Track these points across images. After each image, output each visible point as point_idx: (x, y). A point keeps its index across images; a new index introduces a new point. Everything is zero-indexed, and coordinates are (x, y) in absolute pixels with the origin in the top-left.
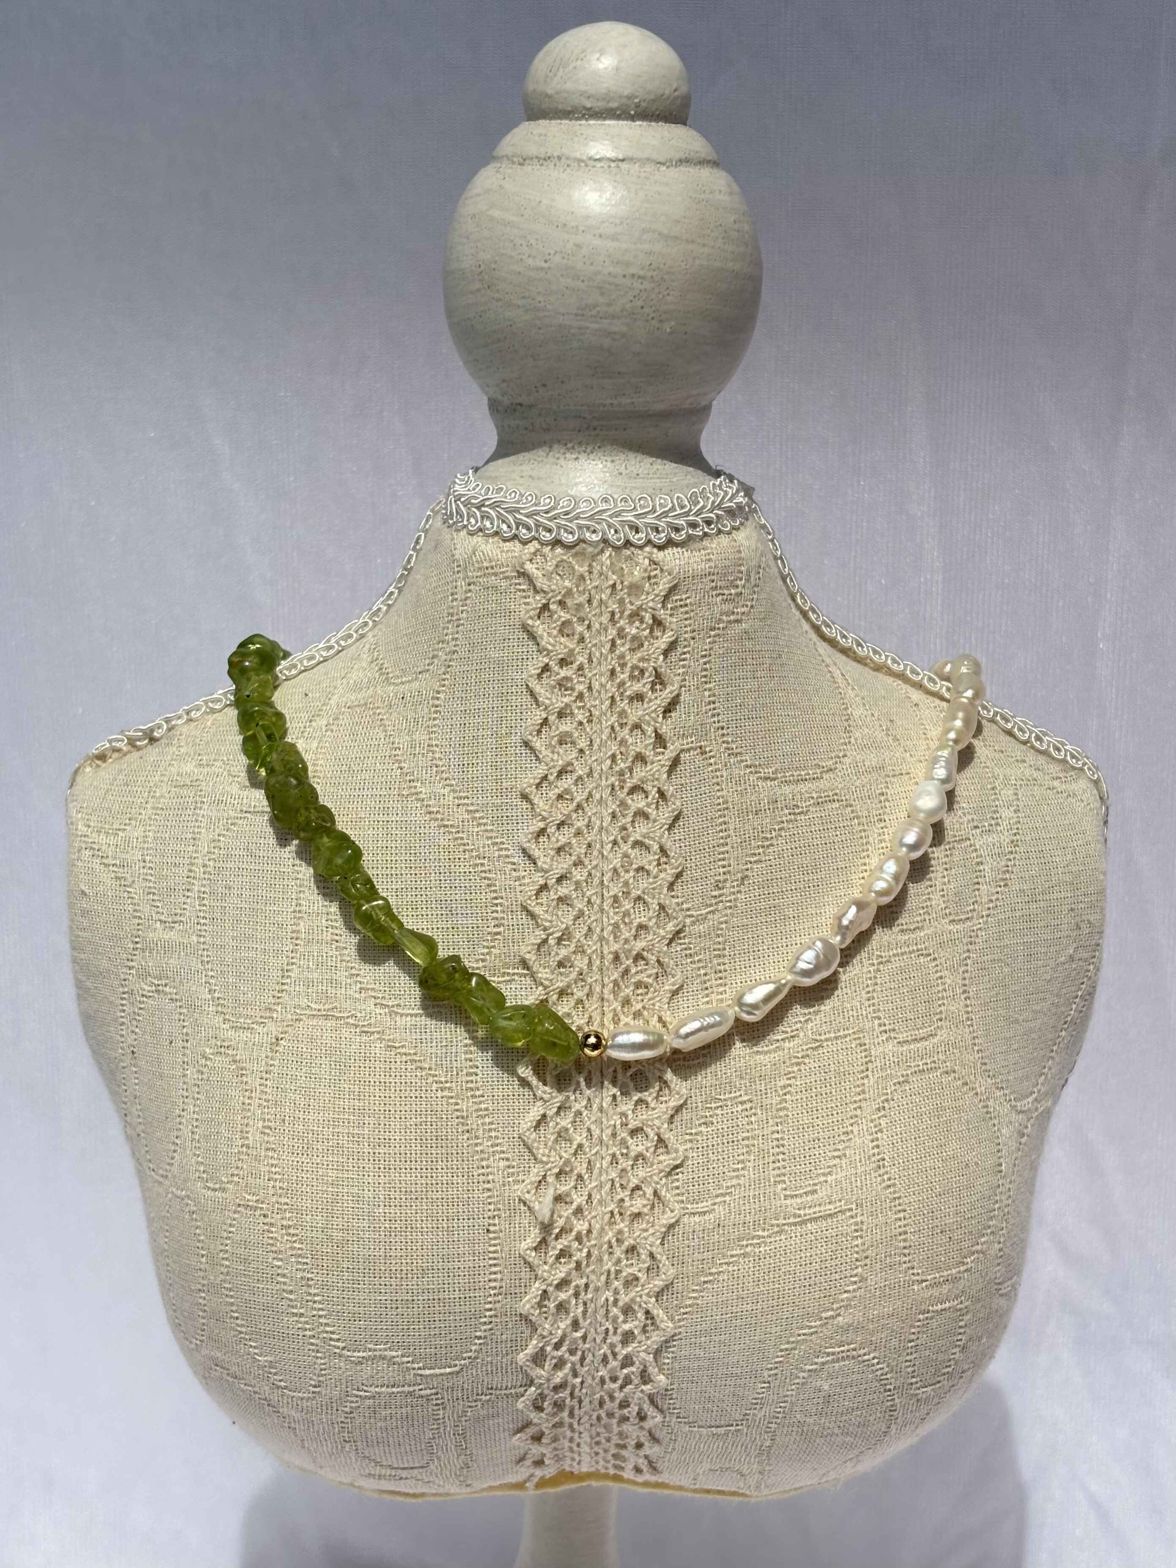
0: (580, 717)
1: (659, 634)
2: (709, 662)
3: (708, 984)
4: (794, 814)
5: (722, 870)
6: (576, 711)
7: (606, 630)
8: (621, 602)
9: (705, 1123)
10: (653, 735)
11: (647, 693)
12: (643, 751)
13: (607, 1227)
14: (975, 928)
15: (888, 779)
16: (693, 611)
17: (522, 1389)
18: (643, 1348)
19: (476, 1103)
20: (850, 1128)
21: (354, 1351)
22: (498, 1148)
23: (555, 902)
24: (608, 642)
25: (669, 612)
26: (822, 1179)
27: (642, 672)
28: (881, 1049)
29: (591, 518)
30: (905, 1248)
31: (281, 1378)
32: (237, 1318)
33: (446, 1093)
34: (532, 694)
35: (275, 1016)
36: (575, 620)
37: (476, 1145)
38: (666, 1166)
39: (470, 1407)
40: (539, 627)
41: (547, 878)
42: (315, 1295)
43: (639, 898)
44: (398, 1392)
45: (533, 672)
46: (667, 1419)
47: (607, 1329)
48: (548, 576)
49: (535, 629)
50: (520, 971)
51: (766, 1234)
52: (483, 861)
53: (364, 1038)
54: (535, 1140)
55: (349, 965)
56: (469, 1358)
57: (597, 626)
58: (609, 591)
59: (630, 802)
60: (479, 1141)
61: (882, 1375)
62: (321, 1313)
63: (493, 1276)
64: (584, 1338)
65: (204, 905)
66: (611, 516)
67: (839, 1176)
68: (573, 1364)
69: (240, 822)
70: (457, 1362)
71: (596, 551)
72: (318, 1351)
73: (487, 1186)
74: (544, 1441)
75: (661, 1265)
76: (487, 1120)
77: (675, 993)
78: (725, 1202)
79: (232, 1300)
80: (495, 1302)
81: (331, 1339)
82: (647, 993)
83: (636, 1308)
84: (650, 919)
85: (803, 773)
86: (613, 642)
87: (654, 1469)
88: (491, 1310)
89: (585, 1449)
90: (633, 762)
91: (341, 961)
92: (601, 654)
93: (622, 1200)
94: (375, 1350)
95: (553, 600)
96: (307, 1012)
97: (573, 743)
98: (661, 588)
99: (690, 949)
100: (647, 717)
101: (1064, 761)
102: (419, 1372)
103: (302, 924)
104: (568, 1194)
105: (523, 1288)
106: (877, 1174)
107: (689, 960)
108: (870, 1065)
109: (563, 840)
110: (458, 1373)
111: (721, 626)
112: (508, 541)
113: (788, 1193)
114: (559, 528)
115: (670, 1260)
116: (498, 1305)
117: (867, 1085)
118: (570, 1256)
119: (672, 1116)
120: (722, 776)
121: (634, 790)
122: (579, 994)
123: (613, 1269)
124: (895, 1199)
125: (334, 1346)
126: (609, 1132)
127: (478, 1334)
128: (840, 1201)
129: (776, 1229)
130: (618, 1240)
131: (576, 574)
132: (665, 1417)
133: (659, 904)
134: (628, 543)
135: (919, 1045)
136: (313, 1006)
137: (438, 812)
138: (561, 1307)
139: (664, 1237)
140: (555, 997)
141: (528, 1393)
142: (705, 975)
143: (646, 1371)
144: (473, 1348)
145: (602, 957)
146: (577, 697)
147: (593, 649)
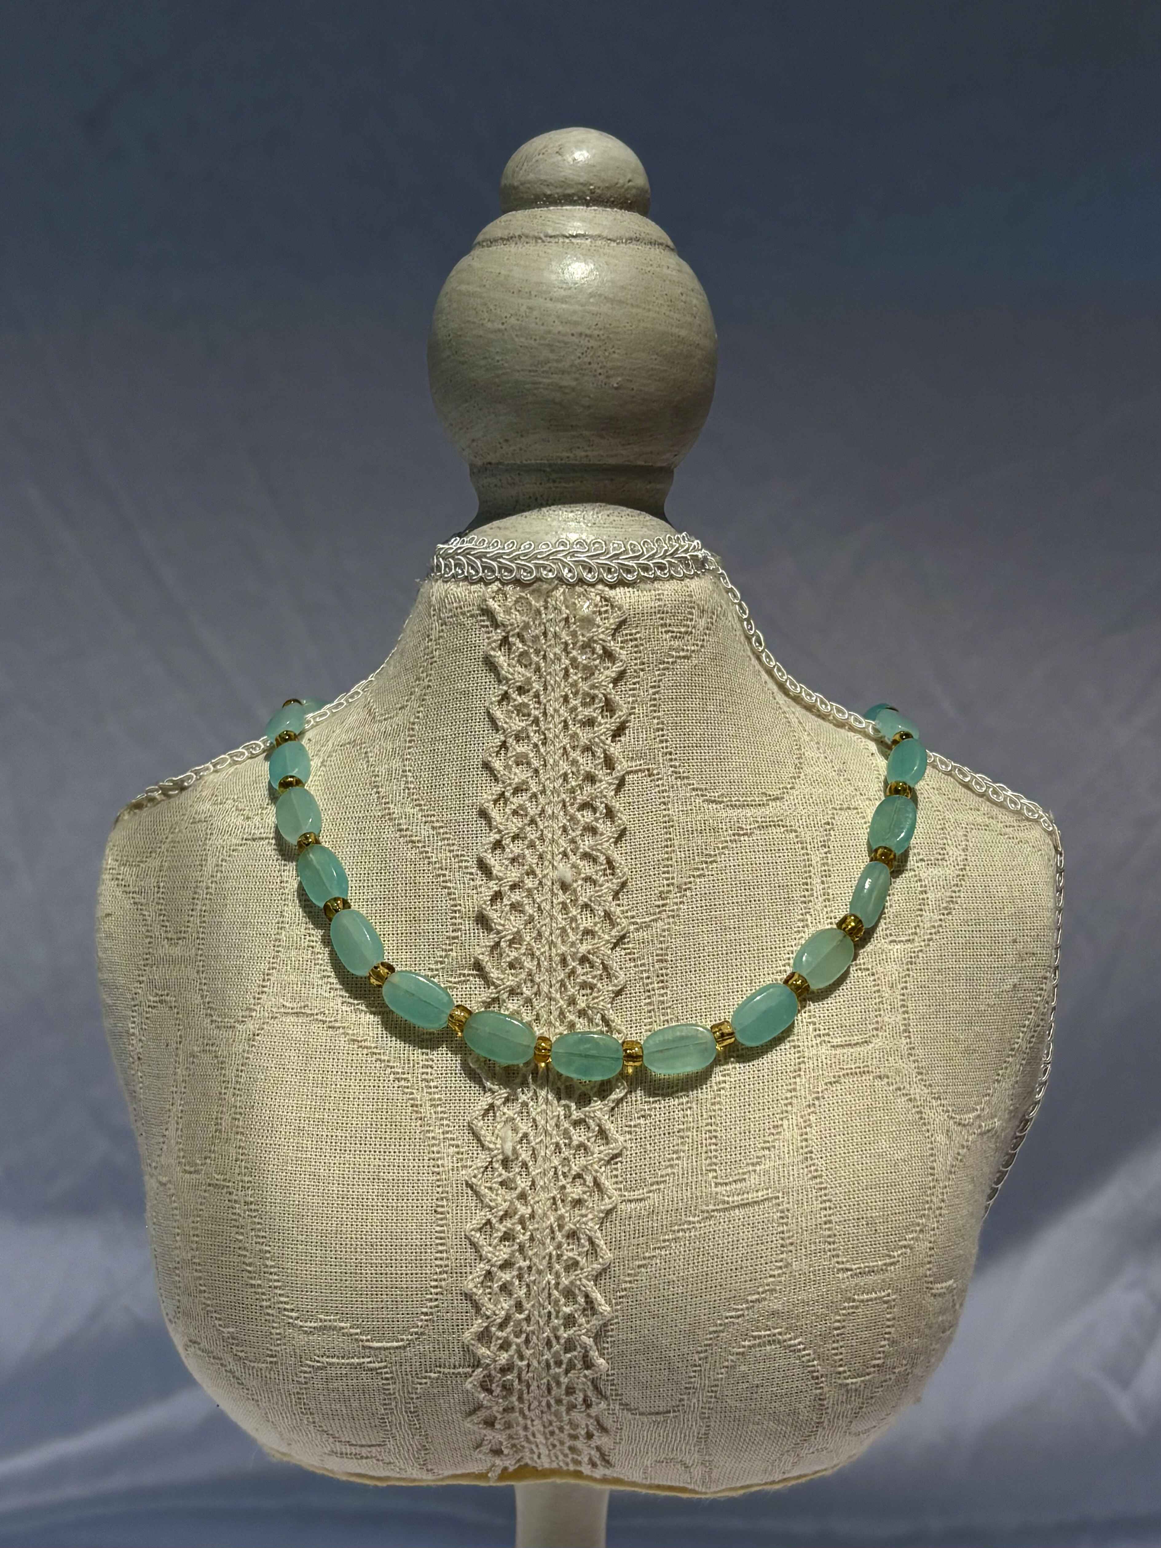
0: (535, 740)
1: (610, 665)
2: (657, 692)
3: (650, 987)
4: (739, 835)
5: (665, 882)
6: (532, 734)
7: (559, 660)
8: (574, 634)
9: (643, 1116)
10: (602, 756)
11: (597, 718)
12: (593, 770)
13: (549, 1213)
14: (916, 950)
15: (835, 812)
16: (642, 645)
17: (469, 1370)
18: (584, 1331)
19: (430, 1093)
20: (780, 1122)
21: (306, 1321)
22: (449, 1136)
23: (508, 907)
24: (561, 670)
25: (619, 645)
26: (751, 1168)
27: (593, 698)
28: (815, 1052)
29: (547, 558)
30: (829, 1236)
31: (241, 1349)
32: (205, 1291)
33: (403, 1083)
34: (492, 720)
35: (254, 1014)
36: (531, 651)
37: (428, 1131)
38: (605, 1155)
39: (421, 1384)
40: (501, 658)
41: (501, 885)
42: (271, 1267)
43: (586, 906)
44: (348, 1364)
45: (494, 699)
46: (612, 1406)
47: (550, 1312)
48: (508, 611)
49: (497, 660)
50: (475, 972)
51: (696, 1219)
52: (444, 872)
53: (331, 1032)
54: (482, 1128)
55: (322, 967)
56: (416, 1333)
57: (552, 656)
58: (562, 624)
59: (579, 816)
60: (431, 1128)
61: (809, 1361)
62: (276, 1284)
63: (439, 1255)
64: (528, 1319)
65: (204, 922)
66: (565, 556)
67: (767, 1166)
68: (518, 1345)
69: (240, 848)
70: (404, 1337)
71: (550, 587)
72: (273, 1321)
73: (436, 1170)
74: (497, 1426)
75: (598, 1250)
76: (439, 1109)
77: (618, 993)
78: (659, 1189)
79: (200, 1274)
80: (441, 1281)
81: (285, 1309)
82: (591, 994)
83: (577, 1291)
84: (595, 924)
85: (748, 799)
86: (566, 670)
87: (607, 1463)
88: (436, 1287)
89: (540, 1439)
90: (583, 780)
91: (315, 964)
92: (556, 681)
93: (563, 1187)
94: (325, 1321)
95: (511, 633)
96: (282, 1010)
97: (529, 764)
98: (612, 621)
99: (634, 953)
100: (597, 740)
101: (1019, 813)
102: (367, 1344)
103: (284, 933)
104: (513, 1180)
105: (469, 1268)
106: (804, 1166)
107: (632, 964)
108: (802, 1066)
109: (517, 851)
110: (405, 1347)
111: (670, 660)
112: (476, 583)
113: (719, 1181)
114: (518, 568)
115: (608, 1245)
116: (443, 1283)
117: (798, 1083)
118: (514, 1240)
119: (613, 1109)
120: (668, 797)
121: (584, 806)
122: (527, 992)
123: (554, 1253)
124: (821, 1189)
125: (287, 1316)
126: (553, 1122)
127: (424, 1310)
128: (767, 1189)
129: (706, 1215)
130: (559, 1225)
131: (534, 608)
132: (609, 1405)
133: (605, 911)
134: (581, 581)
135: (852, 1050)
136: (288, 1004)
137: (407, 830)
138: (505, 1288)
139: (602, 1223)
140: (506, 995)
141: (476, 1373)
142: (648, 978)
143: (587, 1356)
144: (420, 1324)
145: (551, 960)
146: (533, 722)
147: (548, 677)
